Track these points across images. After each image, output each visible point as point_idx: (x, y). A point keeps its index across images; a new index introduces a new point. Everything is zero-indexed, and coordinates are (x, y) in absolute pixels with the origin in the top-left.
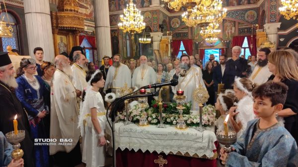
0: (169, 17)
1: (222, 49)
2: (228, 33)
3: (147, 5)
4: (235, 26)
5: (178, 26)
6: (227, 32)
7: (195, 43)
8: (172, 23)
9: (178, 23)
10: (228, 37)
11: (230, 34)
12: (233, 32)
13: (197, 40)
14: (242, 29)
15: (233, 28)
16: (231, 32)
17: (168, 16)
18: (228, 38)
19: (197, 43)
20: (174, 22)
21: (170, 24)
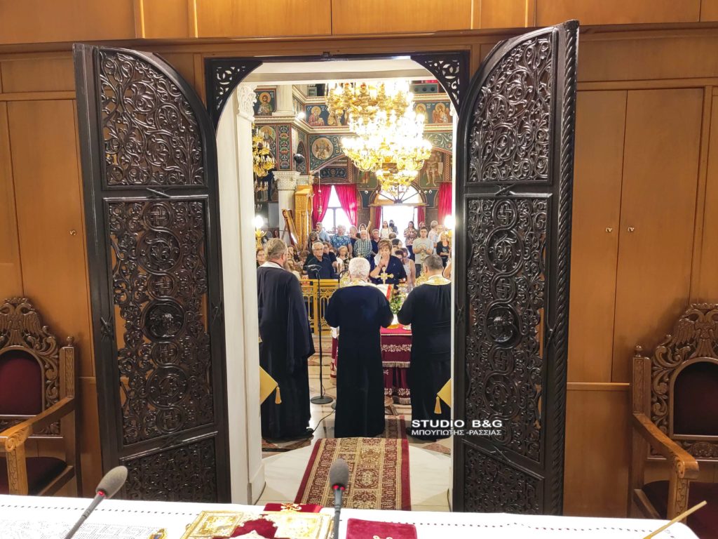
0: (308, 134)
1: (420, 208)
2: (431, 174)
3: (267, 110)
4: (442, 161)
5: (327, 157)
6: (427, 171)
7: (363, 192)
8: (314, 147)
9: (328, 150)
10: (431, 182)
11: (433, 175)
12: (440, 172)
13: (365, 186)
15: (441, 164)
16: (436, 172)
17: (306, 133)
18: (431, 185)
19: (367, 192)
20: (319, 146)
21: (311, 151)
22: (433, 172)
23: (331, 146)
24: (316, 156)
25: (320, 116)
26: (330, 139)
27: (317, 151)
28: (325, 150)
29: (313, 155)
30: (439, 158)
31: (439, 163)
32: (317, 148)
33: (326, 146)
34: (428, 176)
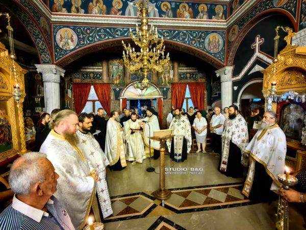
2: (165, 78)
4: (173, 69)
5: (72, 47)
7: (115, 90)
8: (58, 37)
9: (72, 41)
10: (165, 83)
11: (167, 79)
12: (171, 77)
13: (117, 85)
14: (184, 73)
16: (169, 77)
19: (118, 89)
20: (63, 36)
21: (55, 41)
22: (167, 76)
23: (75, 37)
24: (61, 46)
25: (64, 6)
26: (74, 30)
27: (61, 41)
28: (69, 41)
29: (58, 46)
30: (170, 67)
31: (170, 71)
32: (61, 38)
33: (70, 36)
34: (163, 79)
